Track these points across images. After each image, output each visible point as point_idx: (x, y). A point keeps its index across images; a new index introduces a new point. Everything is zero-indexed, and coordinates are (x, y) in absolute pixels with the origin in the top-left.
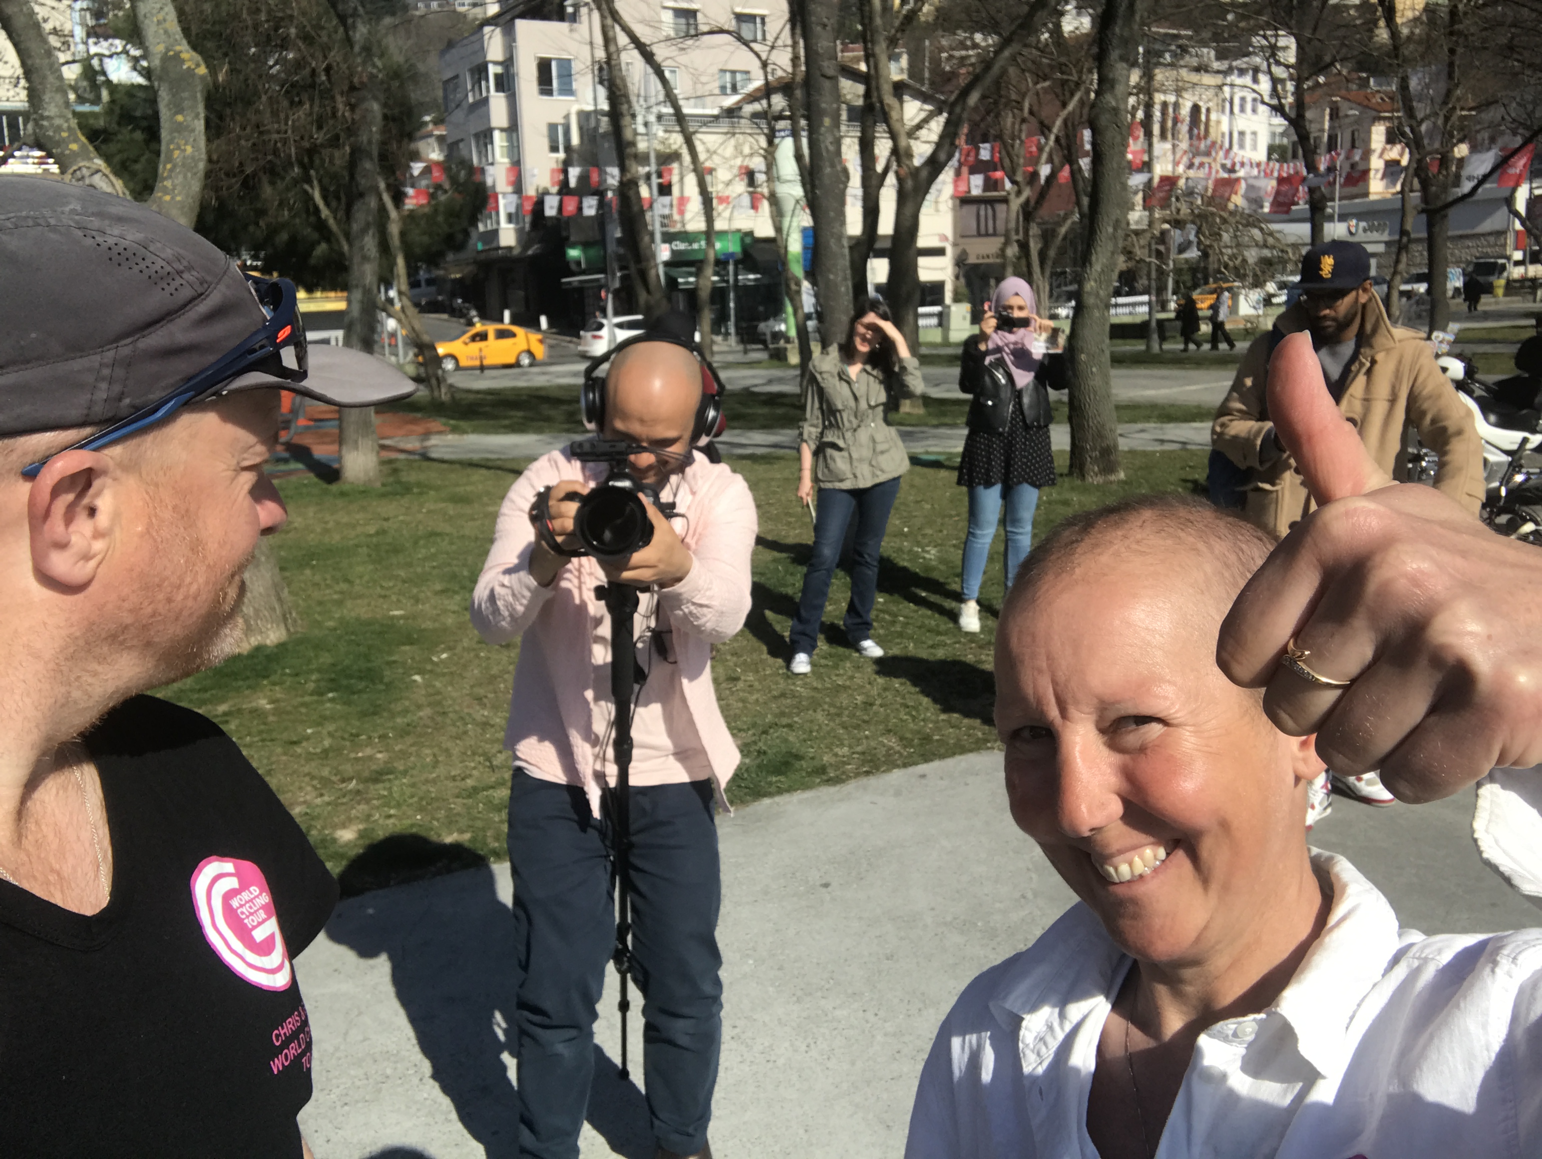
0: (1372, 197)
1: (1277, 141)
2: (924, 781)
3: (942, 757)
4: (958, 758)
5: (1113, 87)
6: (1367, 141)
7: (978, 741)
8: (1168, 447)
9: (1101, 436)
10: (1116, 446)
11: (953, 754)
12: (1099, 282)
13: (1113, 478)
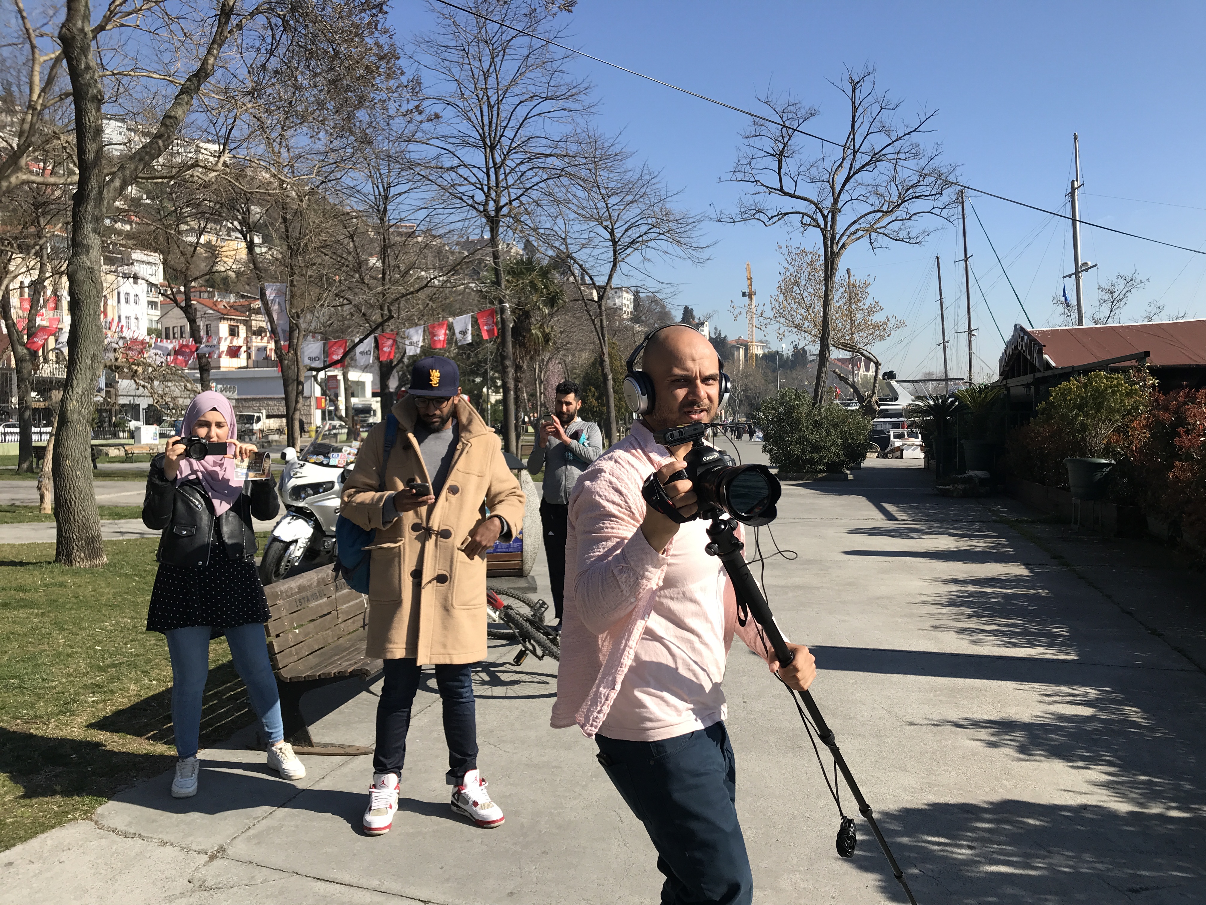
6: (217, 332)
9: (85, 527)
10: (99, 536)
13: (97, 562)
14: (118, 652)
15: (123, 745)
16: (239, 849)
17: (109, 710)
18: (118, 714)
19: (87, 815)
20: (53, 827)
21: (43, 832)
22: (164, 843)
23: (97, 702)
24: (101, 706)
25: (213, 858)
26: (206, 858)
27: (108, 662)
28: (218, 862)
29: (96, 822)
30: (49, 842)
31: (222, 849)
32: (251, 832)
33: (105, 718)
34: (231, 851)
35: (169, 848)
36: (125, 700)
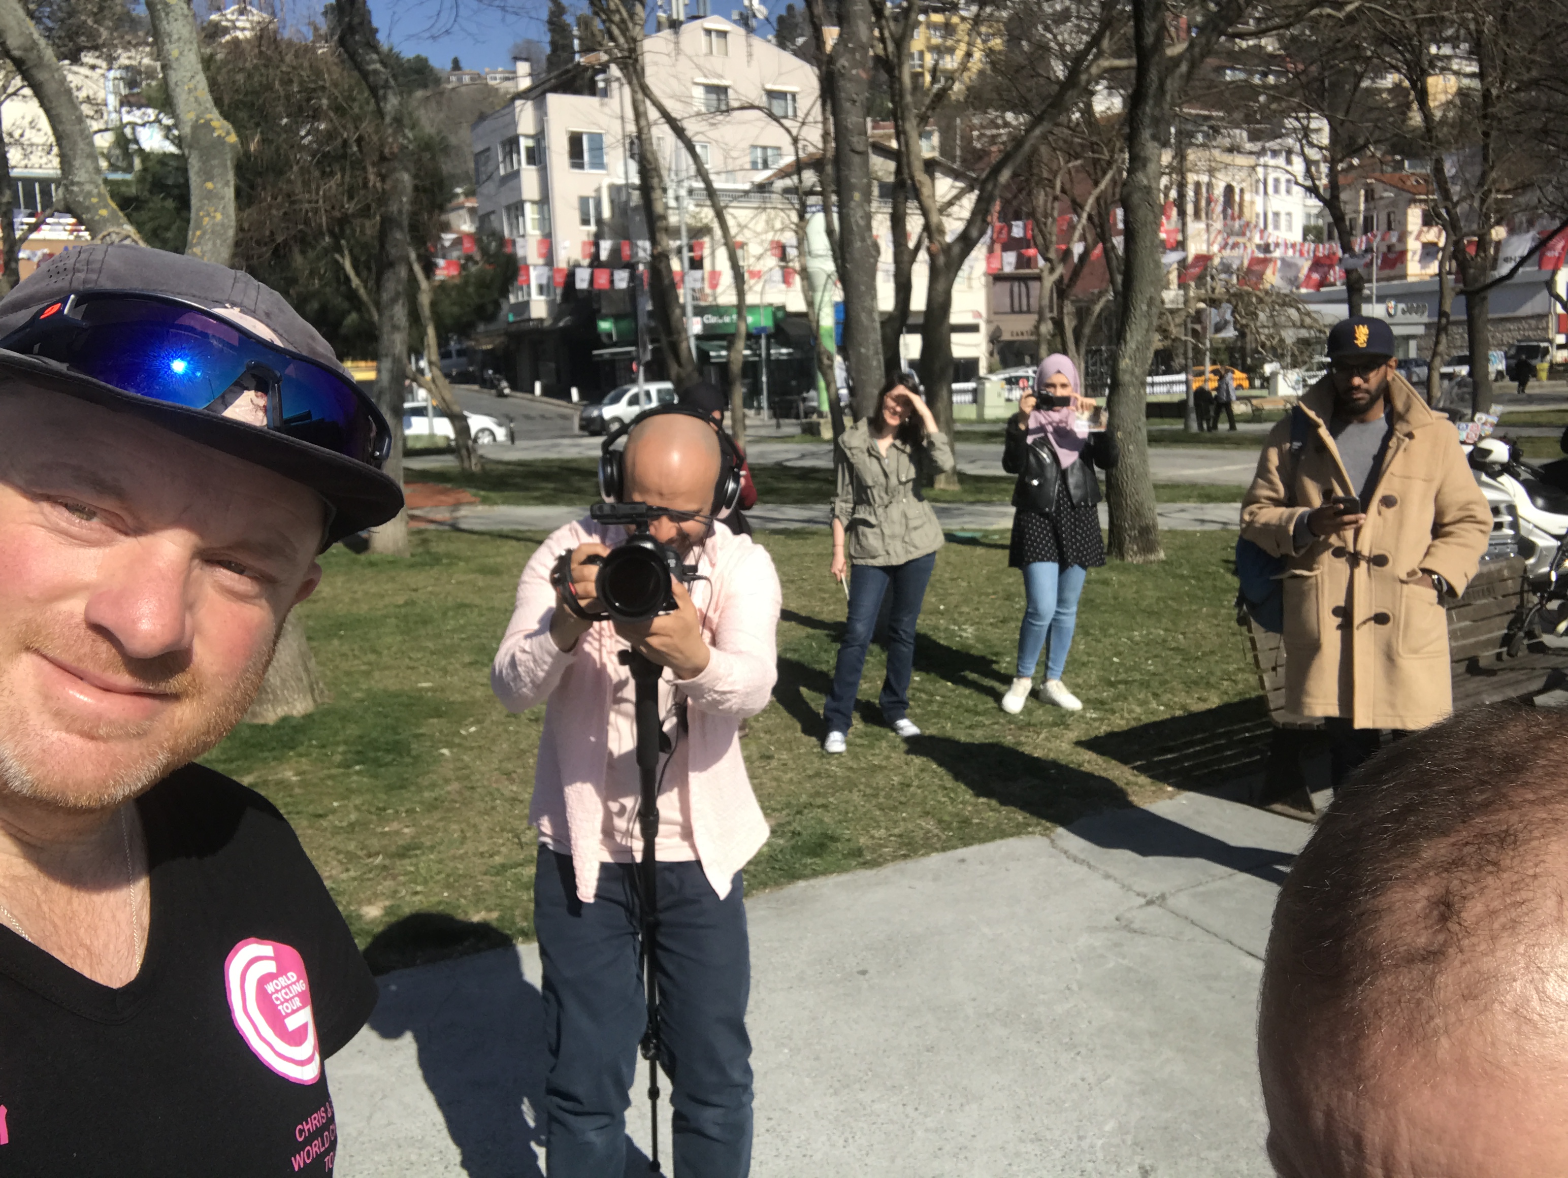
0: (1410, 279)
1: (1313, 222)
2: (964, 866)
3: (982, 841)
4: (999, 842)
5: (1145, 166)
6: (1404, 223)
7: (1018, 825)
8: (1208, 527)
9: (1138, 514)
10: (1155, 526)
11: (993, 838)
12: (1132, 358)
13: (1152, 557)
14: (1135, 668)
15: (1105, 770)
16: (1181, 902)
17: (1104, 729)
18: (1111, 735)
19: (1045, 833)
20: (1012, 835)
21: (1002, 838)
22: (1107, 876)
23: (1094, 720)
24: (1097, 724)
25: (1150, 903)
26: (1142, 901)
27: (1122, 676)
28: (1152, 909)
29: (1052, 841)
30: (1004, 849)
31: (1163, 897)
32: (1201, 889)
33: (1097, 738)
34: (1171, 902)
35: (1110, 883)
36: (1123, 722)
